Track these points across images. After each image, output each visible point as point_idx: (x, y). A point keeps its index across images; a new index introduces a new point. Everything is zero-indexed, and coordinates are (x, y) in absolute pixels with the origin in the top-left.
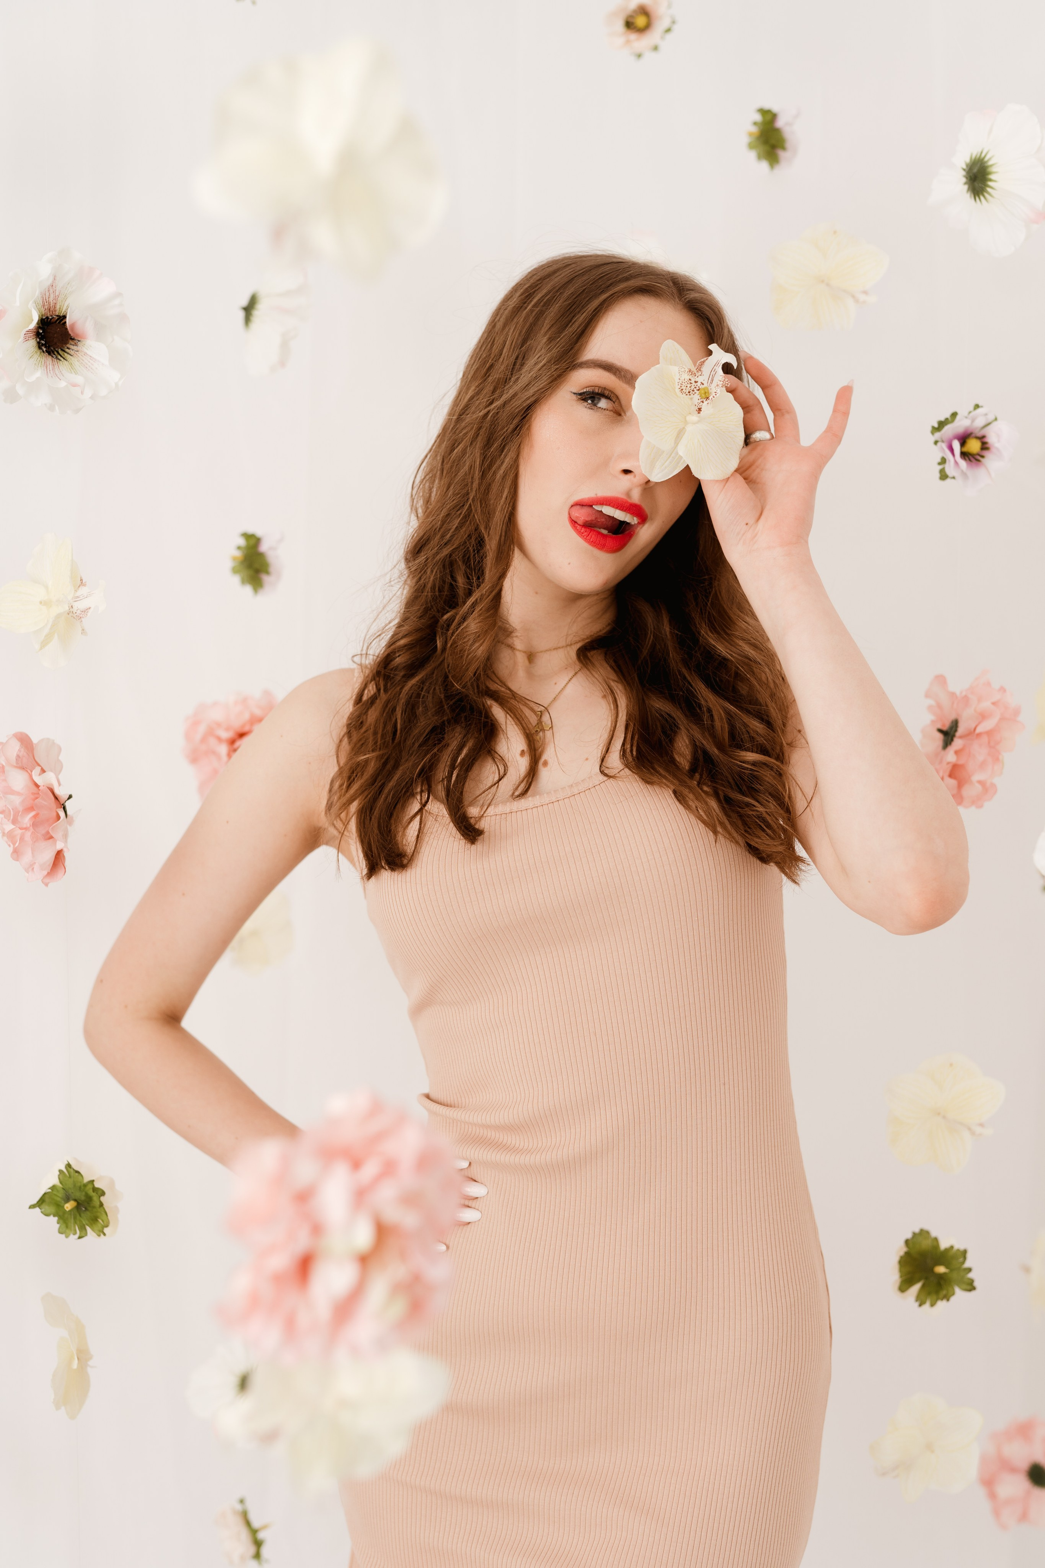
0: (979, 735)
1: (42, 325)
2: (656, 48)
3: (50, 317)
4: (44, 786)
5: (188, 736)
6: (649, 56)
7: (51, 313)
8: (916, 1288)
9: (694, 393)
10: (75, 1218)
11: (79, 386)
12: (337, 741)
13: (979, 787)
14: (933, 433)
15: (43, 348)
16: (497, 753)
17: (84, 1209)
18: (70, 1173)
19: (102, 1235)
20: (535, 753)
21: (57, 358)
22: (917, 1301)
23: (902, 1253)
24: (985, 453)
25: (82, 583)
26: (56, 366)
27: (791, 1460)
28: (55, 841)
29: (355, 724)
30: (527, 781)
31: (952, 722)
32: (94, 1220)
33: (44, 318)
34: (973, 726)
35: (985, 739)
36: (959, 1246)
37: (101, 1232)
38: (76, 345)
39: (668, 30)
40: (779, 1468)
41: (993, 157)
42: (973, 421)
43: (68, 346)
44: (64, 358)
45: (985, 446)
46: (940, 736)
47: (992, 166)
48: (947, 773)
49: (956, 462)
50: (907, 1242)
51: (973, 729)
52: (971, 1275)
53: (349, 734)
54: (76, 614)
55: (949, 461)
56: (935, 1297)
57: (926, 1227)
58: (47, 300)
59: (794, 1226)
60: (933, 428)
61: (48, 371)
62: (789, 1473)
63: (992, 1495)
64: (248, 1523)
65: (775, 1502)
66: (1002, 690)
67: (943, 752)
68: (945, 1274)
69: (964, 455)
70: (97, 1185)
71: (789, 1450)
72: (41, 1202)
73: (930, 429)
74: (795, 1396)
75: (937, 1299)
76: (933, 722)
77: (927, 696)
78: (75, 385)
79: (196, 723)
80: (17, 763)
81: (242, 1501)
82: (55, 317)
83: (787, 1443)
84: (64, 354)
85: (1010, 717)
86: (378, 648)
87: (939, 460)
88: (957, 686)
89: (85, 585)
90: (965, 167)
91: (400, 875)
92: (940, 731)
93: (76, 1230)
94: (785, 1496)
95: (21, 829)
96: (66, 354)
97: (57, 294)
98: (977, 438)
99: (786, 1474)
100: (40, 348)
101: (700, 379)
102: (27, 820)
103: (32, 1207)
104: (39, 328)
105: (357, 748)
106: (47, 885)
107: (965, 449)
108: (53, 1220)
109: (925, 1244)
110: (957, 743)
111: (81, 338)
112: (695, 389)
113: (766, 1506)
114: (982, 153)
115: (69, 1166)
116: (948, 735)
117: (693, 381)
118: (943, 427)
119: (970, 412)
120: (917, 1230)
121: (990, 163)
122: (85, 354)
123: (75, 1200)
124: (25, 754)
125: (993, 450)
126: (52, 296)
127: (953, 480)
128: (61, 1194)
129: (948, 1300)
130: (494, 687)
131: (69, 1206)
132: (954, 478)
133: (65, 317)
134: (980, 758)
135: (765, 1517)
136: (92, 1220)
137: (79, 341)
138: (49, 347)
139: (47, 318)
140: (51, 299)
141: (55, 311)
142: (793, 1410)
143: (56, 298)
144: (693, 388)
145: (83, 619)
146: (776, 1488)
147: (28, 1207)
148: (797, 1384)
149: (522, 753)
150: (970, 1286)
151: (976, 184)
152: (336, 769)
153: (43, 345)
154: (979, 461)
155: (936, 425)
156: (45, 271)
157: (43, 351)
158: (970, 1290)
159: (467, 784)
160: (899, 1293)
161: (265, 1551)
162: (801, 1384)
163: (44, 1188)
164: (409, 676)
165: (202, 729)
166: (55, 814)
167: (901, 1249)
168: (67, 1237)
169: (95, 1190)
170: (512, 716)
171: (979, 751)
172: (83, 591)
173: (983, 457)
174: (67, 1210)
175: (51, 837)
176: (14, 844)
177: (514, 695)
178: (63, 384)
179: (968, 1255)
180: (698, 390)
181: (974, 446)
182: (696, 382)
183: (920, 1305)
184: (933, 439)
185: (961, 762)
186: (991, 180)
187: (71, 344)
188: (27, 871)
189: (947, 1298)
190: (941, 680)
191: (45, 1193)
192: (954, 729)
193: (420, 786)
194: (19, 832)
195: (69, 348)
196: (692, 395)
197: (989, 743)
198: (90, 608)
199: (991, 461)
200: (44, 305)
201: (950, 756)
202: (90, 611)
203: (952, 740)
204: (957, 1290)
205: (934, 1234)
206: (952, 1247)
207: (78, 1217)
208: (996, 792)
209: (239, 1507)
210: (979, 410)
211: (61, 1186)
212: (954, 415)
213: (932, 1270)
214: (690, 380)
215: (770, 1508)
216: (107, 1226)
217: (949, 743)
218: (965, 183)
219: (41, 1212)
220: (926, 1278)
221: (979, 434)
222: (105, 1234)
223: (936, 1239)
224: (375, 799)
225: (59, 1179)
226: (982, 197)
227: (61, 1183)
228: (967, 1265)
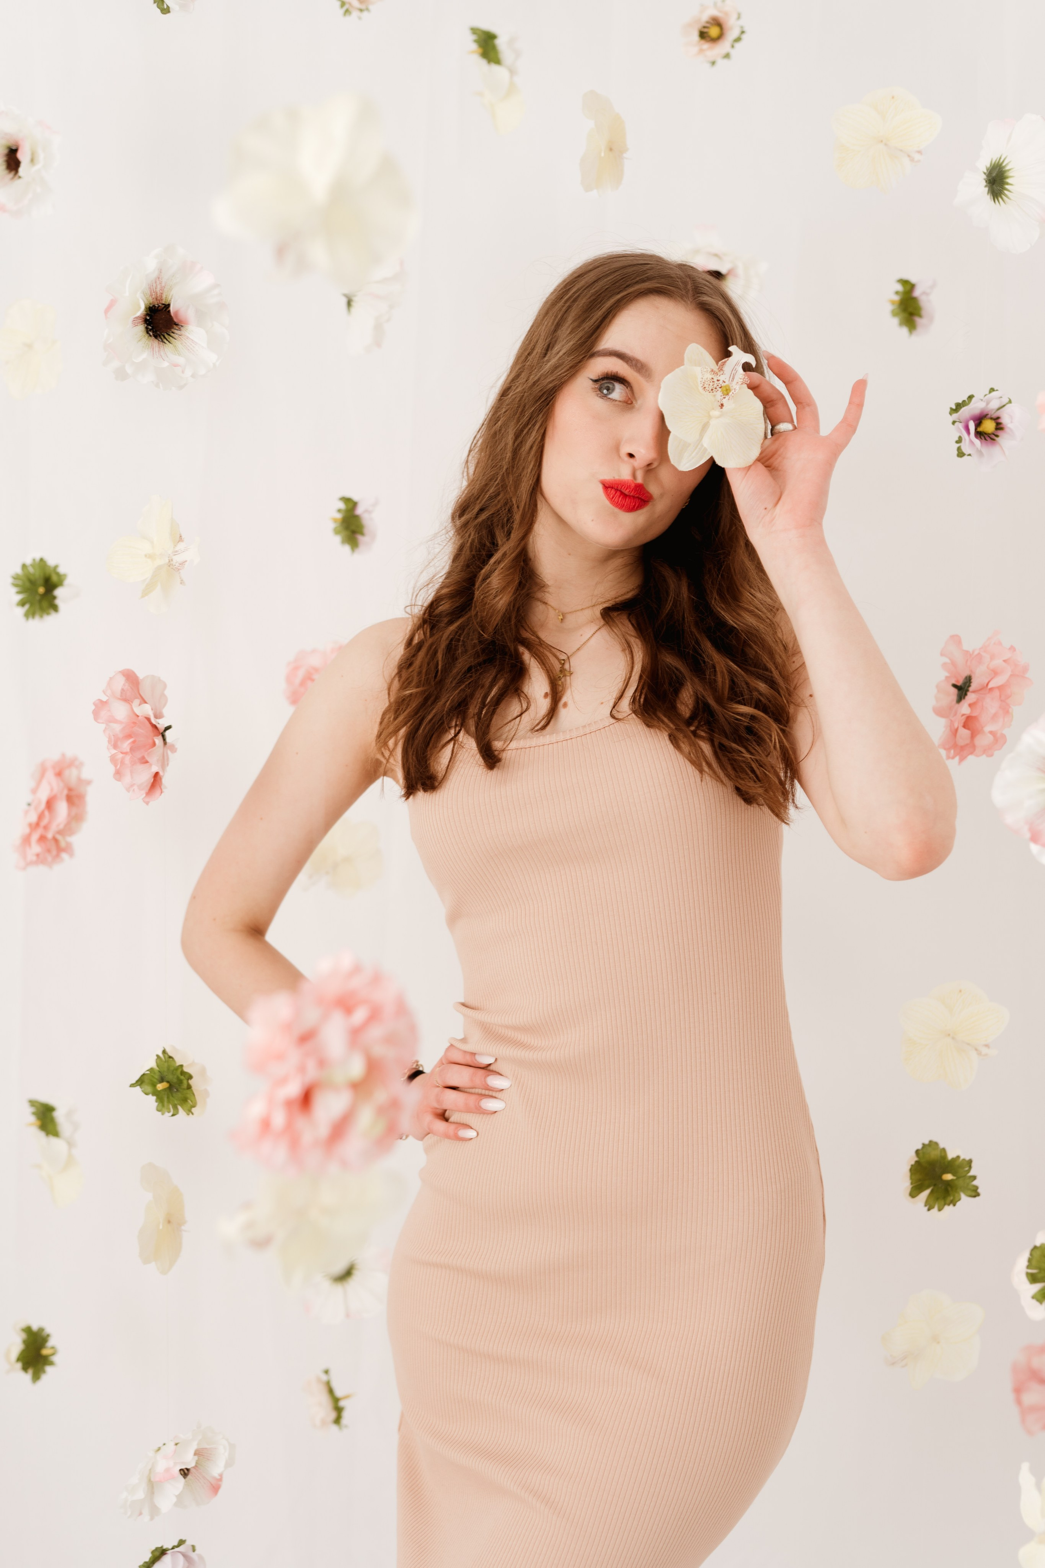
0: (991, 689)
1: (150, 312)
2: (727, 56)
3: (157, 306)
4: (142, 716)
5: (289, 680)
6: (721, 62)
7: (158, 302)
8: (925, 1194)
9: (716, 390)
10: (168, 1098)
11: (180, 366)
12: (388, 680)
13: (991, 737)
14: (951, 414)
15: (150, 332)
16: (524, 693)
17: (175, 1090)
18: (166, 1058)
19: (191, 1114)
20: (556, 695)
21: (163, 341)
22: (926, 1206)
23: (913, 1163)
24: (999, 433)
25: (181, 539)
26: (162, 348)
27: (781, 1331)
28: (151, 765)
29: (406, 665)
30: (547, 719)
31: (966, 678)
32: (184, 1100)
33: (151, 306)
34: (986, 682)
35: (996, 693)
36: (965, 1156)
37: (189, 1112)
38: (180, 329)
39: (738, 40)
40: (770, 1337)
41: (1010, 162)
42: (988, 404)
43: (173, 330)
44: (169, 342)
45: (999, 427)
46: (954, 691)
47: (1009, 170)
48: (962, 724)
49: (971, 442)
50: (917, 1152)
51: (985, 685)
52: (975, 1183)
53: (399, 674)
54: (175, 567)
55: (965, 440)
56: (943, 1203)
57: (935, 1139)
58: (155, 290)
59: (786, 1122)
60: (951, 409)
61: (155, 352)
62: (779, 1342)
63: (1019, 1402)
64: (331, 1391)
65: (765, 1367)
66: (1012, 649)
67: (957, 705)
68: (952, 1180)
69: (979, 434)
70: (185, 1069)
71: (780, 1321)
72: (140, 1082)
73: (949, 410)
74: (785, 1273)
75: (945, 1204)
76: (947, 677)
77: (942, 655)
78: (176, 365)
79: (296, 668)
80: (121, 696)
81: (326, 1372)
82: (160, 305)
83: (777, 1315)
84: (169, 338)
85: (1020, 674)
86: (426, 597)
87: (957, 439)
88: (971, 644)
89: (182, 541)
90: (985, 171)
91: (431, 795)
92: (955, 686)
93: (169, 1109)
94: (776, 1363)
95: (122, 753)
96: (171, 338)
97: (163, 285)
98: (991, 419)
99: (776, 1342)
100: (147, 332)
101: (722, 378)
102: (126, 745)
103: (132, 1085)
104: (147, 315)
105: (404, 686)
106: (147, 803)
107: (980, 429)
108: (152, 1099)
109: (934, 1154)
110: (971, 697)
111: (185, 324)
112: (718, 387)
113: (757, 1370)
114: (1000, 158)
115: (164, 1052)
116: (962, 689)
117: (715, 380)
118: (961, 408)
119: (985, 395)
120: (927, 1142)
121: (1007, 168)
122: (188, 338)
123: (168, 1082)
124: (129, 688)
125: (1007, 430)
126: (159, 287)
127: (969, 457)
128: (157, 1076)
129: (954, 1205)
130: (526, 635)
131: (160, 1087)
132: (969, 455)
133: (169, 305)
134: (992, 711)
135: (756, 1379)
136: (183, 1100)
137: (182, 326)
138: (156, 331)
139: (154, 306)
140: (158, 290)
141: (162, 300)
142: (783, 1285)
143: (162, 289)
144: (715, 386)
145: (181, 571)
146: (767, 1354)
147: (129, 1085)
148: (787, 1262)
149: (546, 695)
150: (975, 1193)
151: (994, 186)
152: (387, 704)
153: (150, 330)
154: (994, 440)
155: (954, 407)
156: (151, 265)
157: (150, 336)
158: (975, 1196)
159: (494, 720)
160: (910, 1198)
161: (346, 1416)
162: (790, 1262)
163: (144, 1069)
164: (451, 622)
165: (301, 674)
166: (151, 741)
167: (912, 1159)
168: (163, 1114)
169: (183, 1073)
170: (539, 660)
171: (991, 705)
172: (181, 546)
173: (997, 436)
174: (159, 1089)
175: (147, 762)
176: (116, 766)
177: (541, 643)
178: (166, 364)
179: (973, 1165)
180: (721, 388)
181: (988, 426)
182: (718, 380)
183: (929, 1210)
184: (951, 419)
185: (974, 715)
186: (1008, 184)
187: (175, 329)
188: (128, 790)
189: (954, 1203)
190: (956, 640)
191: (144, 1074)
192: (968, 684)
193: (455, 719)
194: (120, 756)
195: (173, 333)
196: (715, 393)
197: (1000, 697)
198: (186, 561)
199: (1004, 440)
200: (151, 295)
201: (964, 708)
202: (187, 564)
203: (966, 694)
204: (963, 1196)
205: (941, 1146)
206: (958, 1157)
207: (171, 1097)
208: (1005, 743)
209: (324, 1378)
210: (993, 393)
211: (157, 1069)
212: (971, 397)
213: (940, 1177)
214: (712, 378)
215: (760, 1372)
216: (194, 1107)
217: (963, 698)
218: (986, 186)
219: (142, 1091)
220: (935, 1185)
221: (995, 416)
222: (193, 1114)
223: (944, 1150)
224: (417, 729)
225: (157, 1062)
226: (1000, 199)
227: (158, 1066)
228: (972, 1173)
